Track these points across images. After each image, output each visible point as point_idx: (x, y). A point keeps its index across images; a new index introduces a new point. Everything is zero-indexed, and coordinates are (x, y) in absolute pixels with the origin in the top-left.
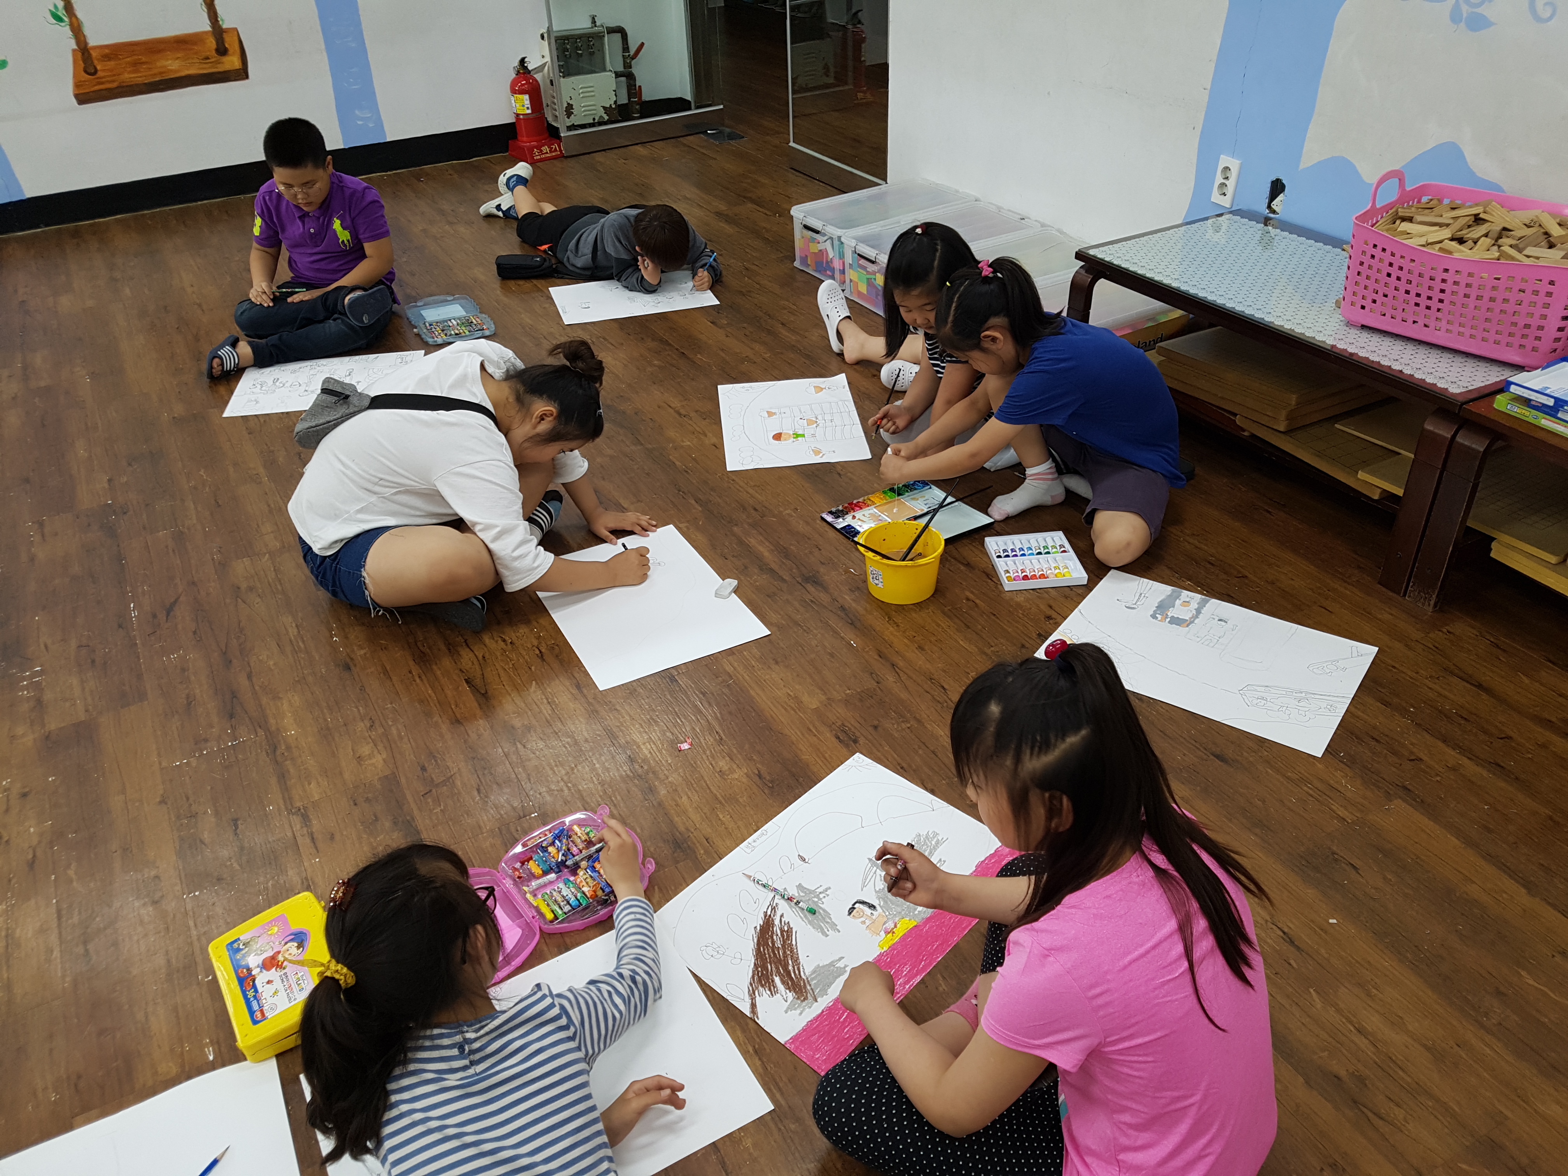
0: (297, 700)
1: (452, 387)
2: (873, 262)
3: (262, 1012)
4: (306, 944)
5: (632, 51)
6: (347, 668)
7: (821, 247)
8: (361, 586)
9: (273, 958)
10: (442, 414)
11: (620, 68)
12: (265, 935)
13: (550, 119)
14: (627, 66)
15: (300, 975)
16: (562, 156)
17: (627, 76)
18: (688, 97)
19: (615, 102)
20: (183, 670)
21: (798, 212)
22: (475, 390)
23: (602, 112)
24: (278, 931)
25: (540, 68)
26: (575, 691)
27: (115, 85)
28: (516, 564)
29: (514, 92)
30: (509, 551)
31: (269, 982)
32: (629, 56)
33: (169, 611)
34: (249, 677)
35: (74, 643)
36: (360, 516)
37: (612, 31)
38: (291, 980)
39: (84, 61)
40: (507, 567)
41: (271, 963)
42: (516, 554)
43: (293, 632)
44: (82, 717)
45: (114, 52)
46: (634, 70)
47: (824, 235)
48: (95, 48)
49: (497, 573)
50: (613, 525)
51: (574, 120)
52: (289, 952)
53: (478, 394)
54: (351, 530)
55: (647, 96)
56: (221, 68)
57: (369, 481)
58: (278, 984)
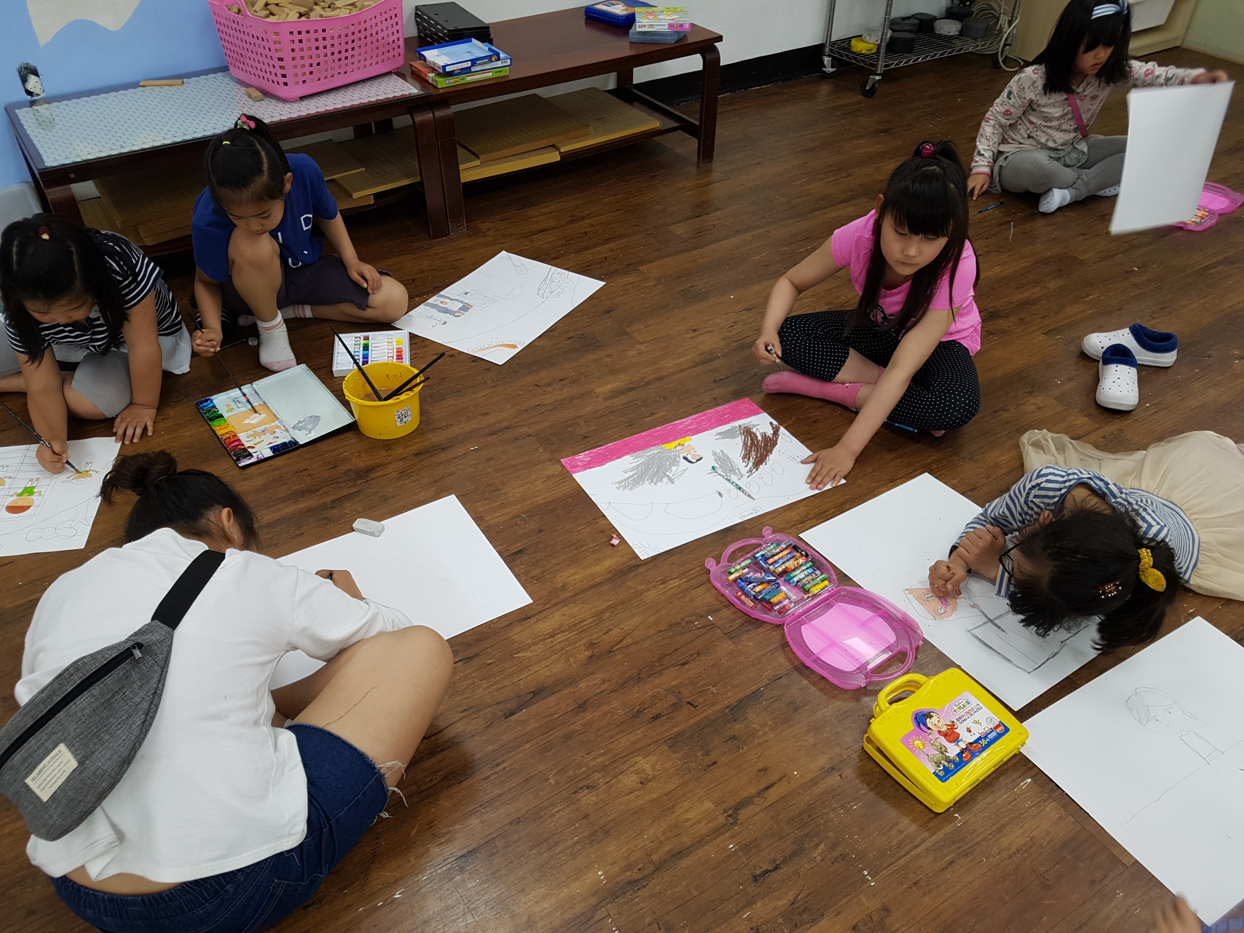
3: (996, 728)
4: (926, 712)
9: (945, 735)
12: (925, 750)
15: (955, 708)
24: (919, 740)
31: (969, 730)
38: (962, 714)
41: (951, 735)
52: (937, 723)
58: (969, 723)
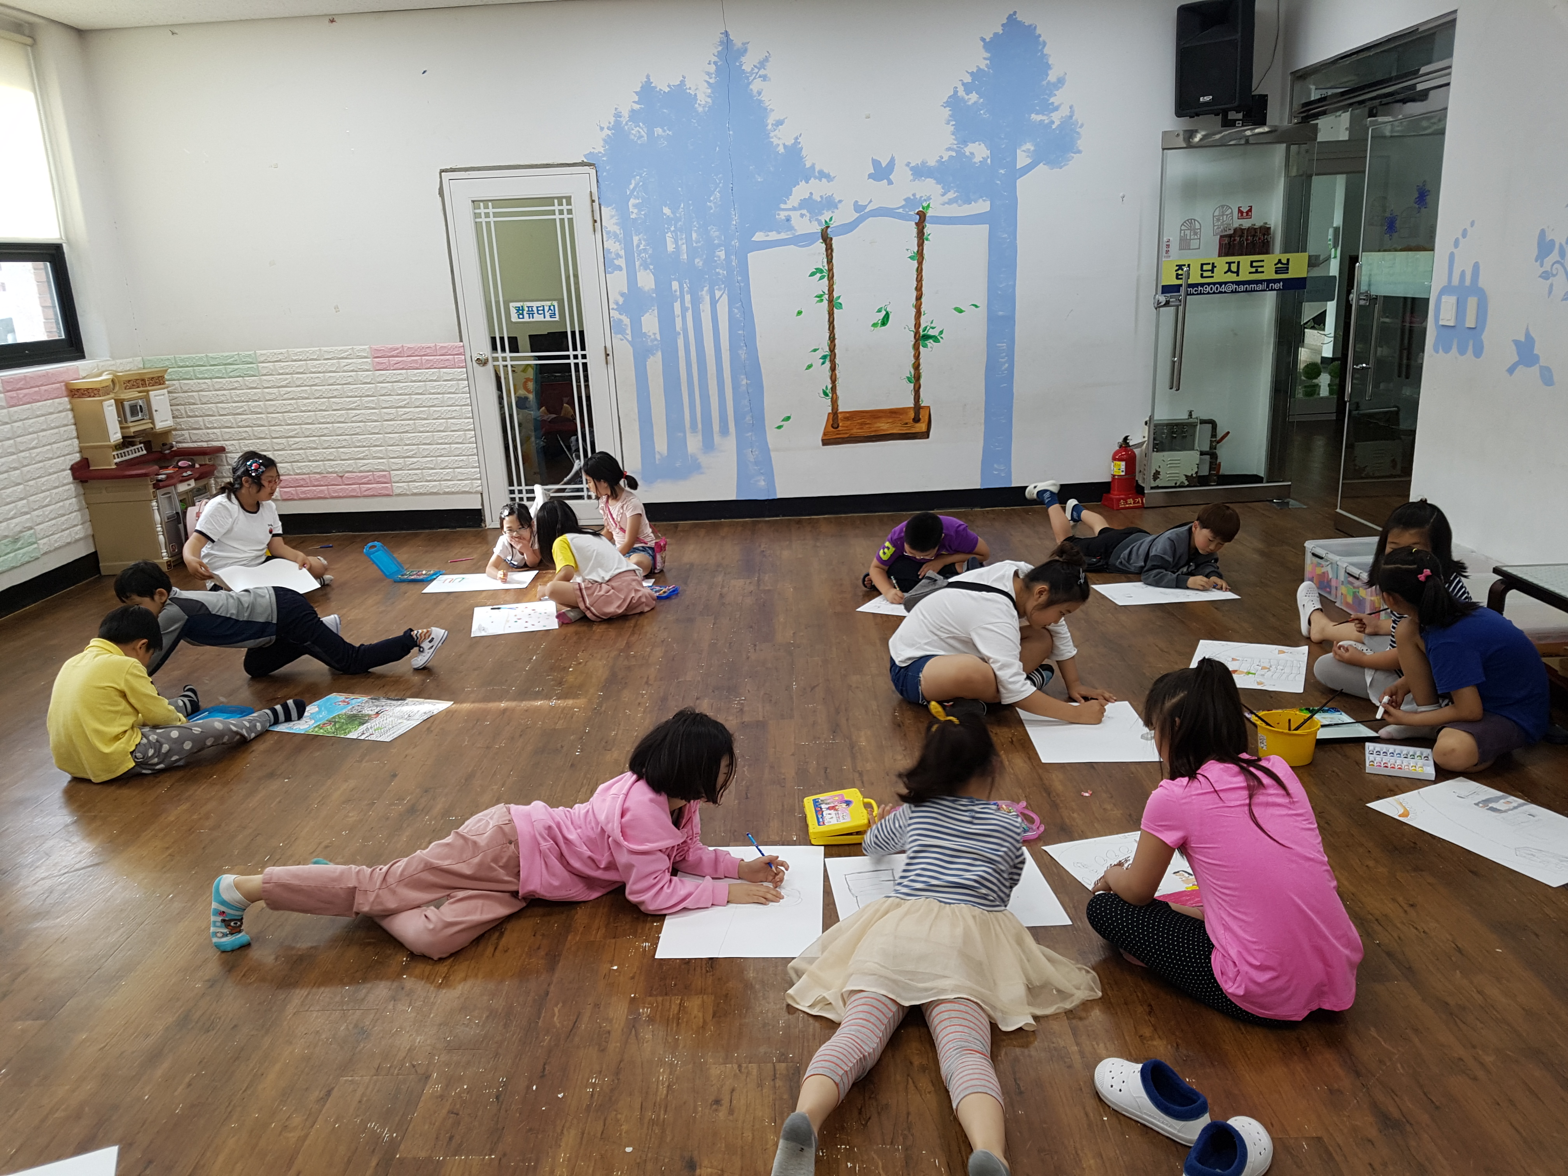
0: (869, 733)
1: (995, 580)
2: (1358, 579)
3: (824, 823)
5: (1219, 437)
6: (899, 726)
7: (1324, 570)
8: (917, 683)
10: (984, 594)
11: (1206, 448)
13: (1140, 482)
14: (1213, 447)
16: (1143, 507)
17: (1212, 454)
18: (1262, 474)
19: (1196, 473)
20: (814, 711)
21: (1309, 545)
22: (1007, 584)
23: (1183, 479)
25: (1140, 445)
26: (1027, 760)
27: (846, 436)
28: (1010, 686)
29: (1114, 459)
30: (1007, 677)
32: (1216, 439)
33: (813, 688)
34: (847, 720)
35: (762, 693)
36: (926, 647)
37: (1203, 422)
39: (833, 420)
40: (1004, 687)
42: (1011, 680)
43: (875, 708)
44: (761, 719)
45: (852, 416)
46: (1218, 452)
47: (1327, 561)
48: (841, 413)
49: (998, 691)
50: (1084, 693)
51: (1158, 483)
53: (1009, 587)
54: (919, 654)
55: (1223, 471)
56: (913, 431)
57: (935, 627)
